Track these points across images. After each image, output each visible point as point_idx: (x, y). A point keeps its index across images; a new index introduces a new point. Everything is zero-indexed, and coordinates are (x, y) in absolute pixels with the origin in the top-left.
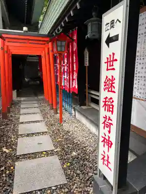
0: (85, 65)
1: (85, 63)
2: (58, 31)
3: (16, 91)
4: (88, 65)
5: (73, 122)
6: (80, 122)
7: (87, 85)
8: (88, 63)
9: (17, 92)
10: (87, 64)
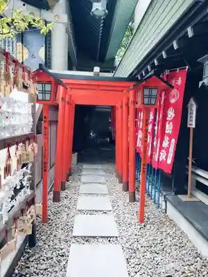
0: (189, 126)
1: (189, 122)
2: (147, 72)
3: (76, 154)
4: (194, 126)
5: (162, 222)
6: (175, 225)
7: (190, 158)
8: (194, 123)
9: (78, 156)
10: (192, 123)
